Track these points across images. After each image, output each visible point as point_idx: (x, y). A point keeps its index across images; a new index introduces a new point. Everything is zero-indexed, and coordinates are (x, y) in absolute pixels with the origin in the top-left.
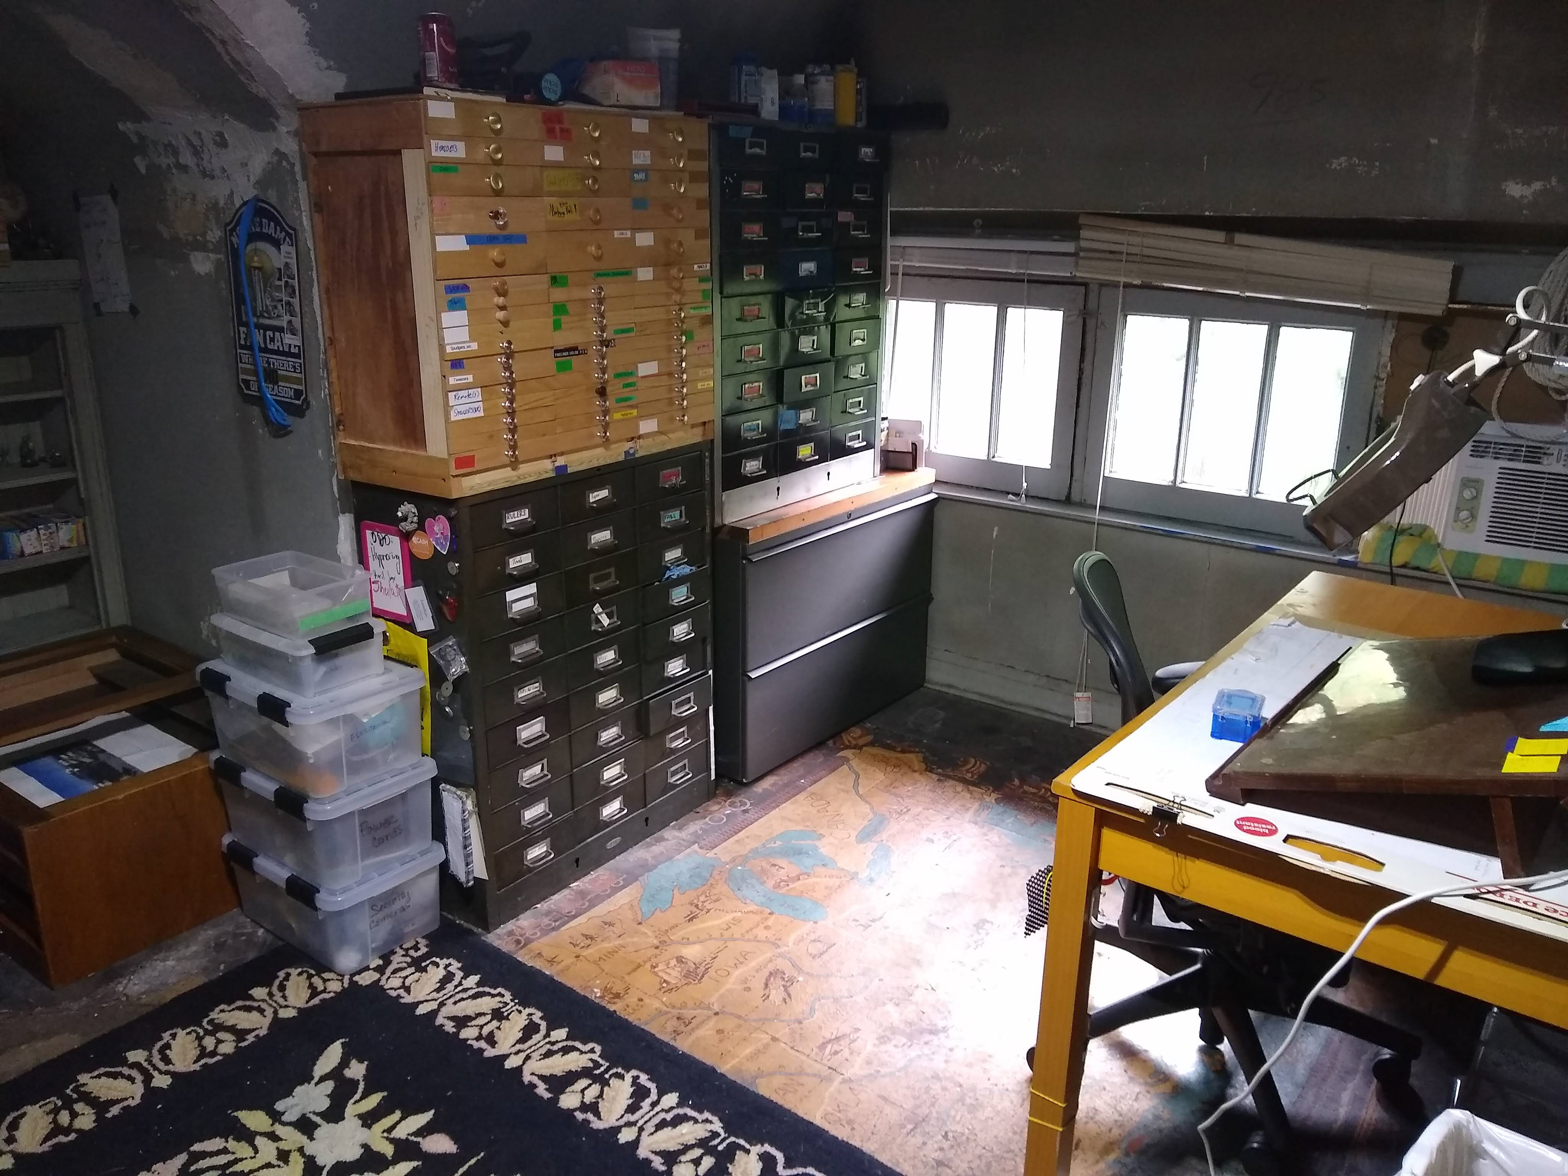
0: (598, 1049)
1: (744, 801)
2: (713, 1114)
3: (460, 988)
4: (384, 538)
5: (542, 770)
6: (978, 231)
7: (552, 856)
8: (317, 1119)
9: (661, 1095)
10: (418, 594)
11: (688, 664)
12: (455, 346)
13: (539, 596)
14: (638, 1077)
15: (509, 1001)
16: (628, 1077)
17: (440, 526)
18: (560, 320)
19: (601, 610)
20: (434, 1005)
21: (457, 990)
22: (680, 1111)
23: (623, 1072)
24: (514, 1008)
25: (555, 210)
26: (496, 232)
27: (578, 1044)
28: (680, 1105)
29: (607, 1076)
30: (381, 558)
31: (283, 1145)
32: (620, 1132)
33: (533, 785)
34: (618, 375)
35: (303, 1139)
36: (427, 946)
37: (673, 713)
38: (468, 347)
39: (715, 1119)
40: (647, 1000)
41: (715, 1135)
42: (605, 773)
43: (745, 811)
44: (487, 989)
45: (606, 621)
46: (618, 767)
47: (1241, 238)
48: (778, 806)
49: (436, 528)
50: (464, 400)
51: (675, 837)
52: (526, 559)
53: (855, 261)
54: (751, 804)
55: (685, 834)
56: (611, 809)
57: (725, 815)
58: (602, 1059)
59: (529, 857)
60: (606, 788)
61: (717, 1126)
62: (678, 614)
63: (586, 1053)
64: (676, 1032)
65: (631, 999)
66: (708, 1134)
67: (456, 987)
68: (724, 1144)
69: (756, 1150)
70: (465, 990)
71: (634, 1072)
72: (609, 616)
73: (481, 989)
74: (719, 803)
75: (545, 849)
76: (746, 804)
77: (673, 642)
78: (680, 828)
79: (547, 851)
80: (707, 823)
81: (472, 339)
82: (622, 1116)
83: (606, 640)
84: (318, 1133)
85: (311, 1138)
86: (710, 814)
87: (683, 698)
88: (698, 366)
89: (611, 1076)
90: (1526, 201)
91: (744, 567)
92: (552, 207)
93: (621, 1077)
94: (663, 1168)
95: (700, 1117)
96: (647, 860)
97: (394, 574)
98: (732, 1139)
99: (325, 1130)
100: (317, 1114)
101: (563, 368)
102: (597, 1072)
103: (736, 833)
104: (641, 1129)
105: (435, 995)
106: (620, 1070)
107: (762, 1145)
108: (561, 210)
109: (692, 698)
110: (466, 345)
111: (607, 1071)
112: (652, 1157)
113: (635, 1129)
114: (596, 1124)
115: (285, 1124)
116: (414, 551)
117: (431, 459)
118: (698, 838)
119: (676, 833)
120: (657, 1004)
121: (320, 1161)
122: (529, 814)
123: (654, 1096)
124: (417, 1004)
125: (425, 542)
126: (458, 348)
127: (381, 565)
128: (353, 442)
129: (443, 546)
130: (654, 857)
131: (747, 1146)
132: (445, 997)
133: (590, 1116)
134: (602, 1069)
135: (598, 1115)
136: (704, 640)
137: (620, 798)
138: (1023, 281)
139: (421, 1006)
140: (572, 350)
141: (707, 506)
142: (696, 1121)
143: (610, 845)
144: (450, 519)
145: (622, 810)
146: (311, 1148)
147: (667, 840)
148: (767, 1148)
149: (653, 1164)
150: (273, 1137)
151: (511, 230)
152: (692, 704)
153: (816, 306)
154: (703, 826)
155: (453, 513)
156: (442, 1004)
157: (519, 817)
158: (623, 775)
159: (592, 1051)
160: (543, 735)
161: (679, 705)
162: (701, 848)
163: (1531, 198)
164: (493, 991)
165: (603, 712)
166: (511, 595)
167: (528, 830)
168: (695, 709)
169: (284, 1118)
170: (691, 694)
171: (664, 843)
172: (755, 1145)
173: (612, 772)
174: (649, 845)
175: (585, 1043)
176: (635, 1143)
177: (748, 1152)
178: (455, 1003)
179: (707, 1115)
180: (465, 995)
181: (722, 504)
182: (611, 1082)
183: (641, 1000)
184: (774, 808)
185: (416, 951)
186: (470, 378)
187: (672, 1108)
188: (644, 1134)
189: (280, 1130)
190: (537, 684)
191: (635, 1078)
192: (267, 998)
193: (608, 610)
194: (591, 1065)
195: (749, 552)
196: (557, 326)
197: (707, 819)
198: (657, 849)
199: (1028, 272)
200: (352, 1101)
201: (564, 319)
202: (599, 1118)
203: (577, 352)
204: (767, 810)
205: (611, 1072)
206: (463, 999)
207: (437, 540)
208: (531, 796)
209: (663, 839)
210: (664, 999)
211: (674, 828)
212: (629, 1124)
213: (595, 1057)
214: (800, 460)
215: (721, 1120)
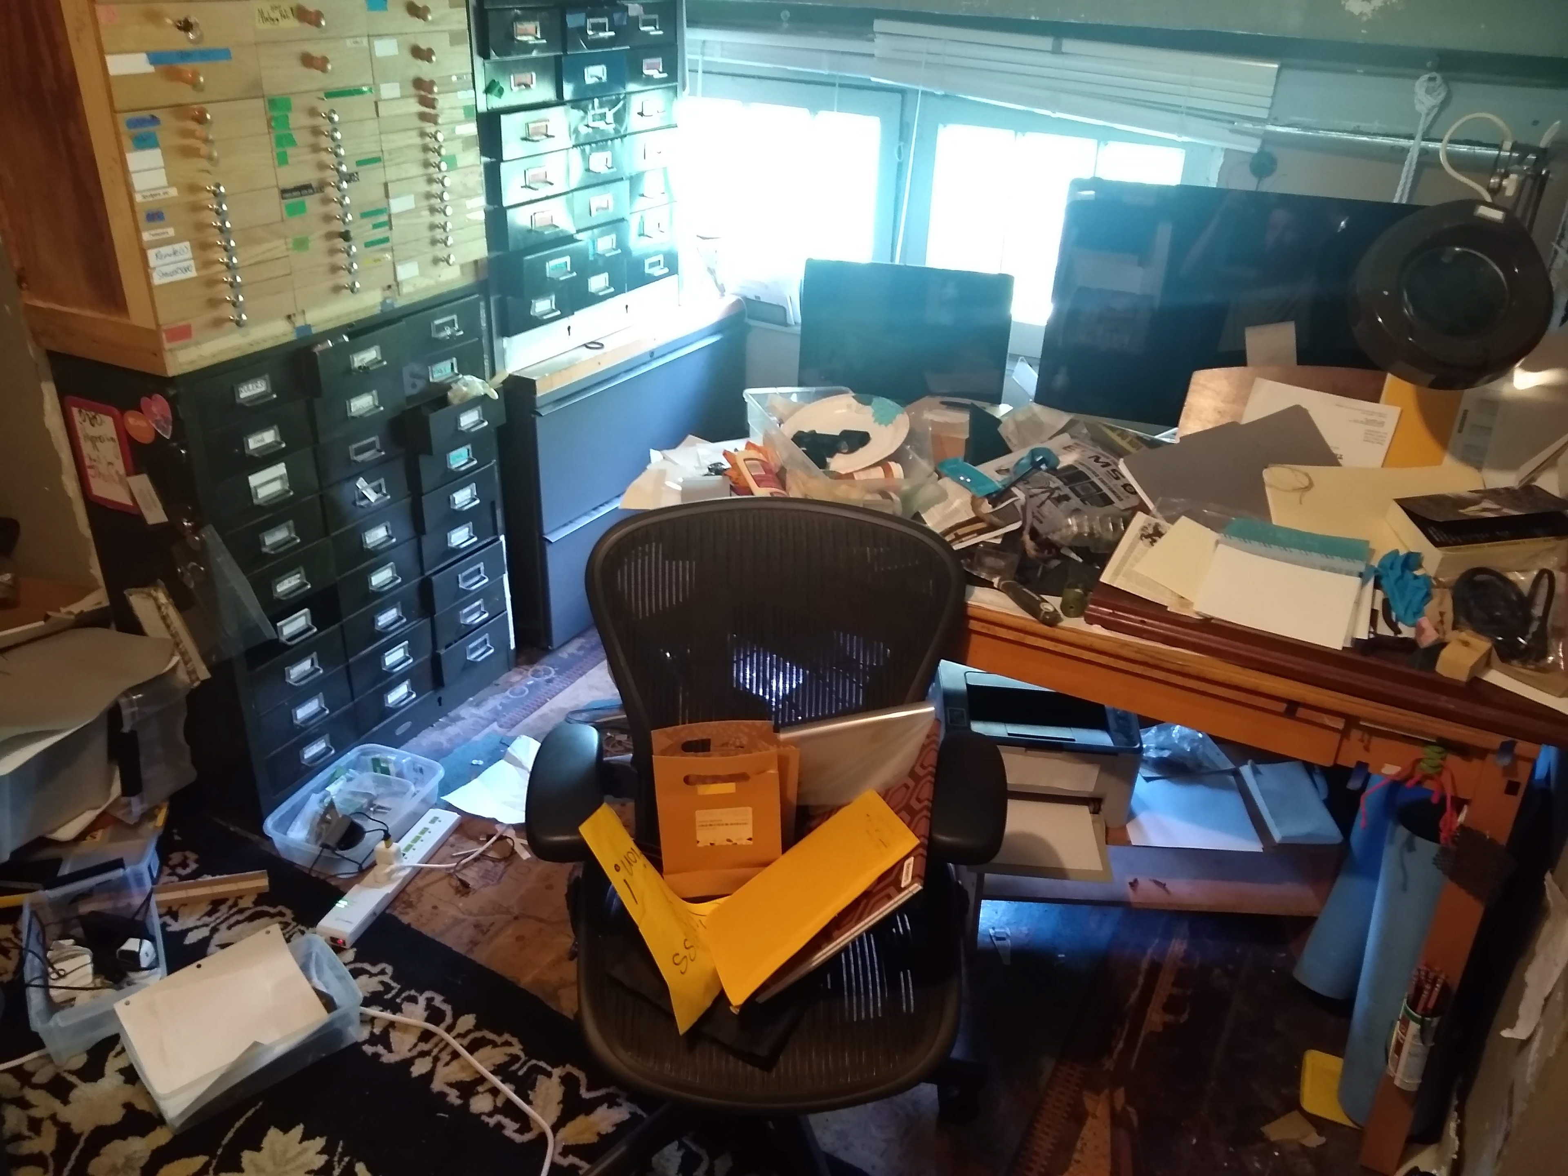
0: (389, 969)
1: (546, 668)
2: (513, 1035)
3: (234, 910)
4: (94, 417)
5: (312, 664)
6: (786, 25)
7: (333, 752)
8: (73, 1079)
9: (456, 1017)
10: (142, 483)
11: (476, 531)
12: (148, 194)
13: (292, 476)
14: (432, 999)
15: (290, 921)
16: (422, 1000)
17: (158, 406)
18: (285, 153)
19: (365, 484)
20: (205, 932)
21: (231, 912)
22: (478, 1034)
23: (416, 994)
24: (296, 929)
25: (266, 15)
26: (189, 47)
27: (367, 966)
28: (477, 1027)
29: (398, 1000)
30: (94, 440)
31: (36, 1113)
32: (413, 1064)
33: (303, 683)
34: (364, 215)
35: (56, 1105)
36: (196, 861)
37: (460, 586)
38: (165, 193)
39: (515, 1041)
40: (442, 908)
41: (515, 1058)
42: (386, 659)
43: (549, 681)
44: (266, 908)
45: (372, 497)
46: (402, 651)
47: (1069, 45)
48: (584, 673)
49: (154, 409)
50: (168, 260)
51: (473, 715)
52: (268, 437)
53: (646, 62)
54: (557, 673)
55: (483, 711)
56: (398, 694)
57: (527, 686)
58: (394, 981)
59: (306, 757)
60: (389, 673)
61: (517, 1049)
62: (458, 479)
63: (376, 975)
64: (474, 943)
65: (425, 907)
66: (507, 1059)
67: (230, 908)
68: (525, 1069)
69: (557, 1072)
70: (241, 911)
71: (428, 994)
72: (377, 490)
73: (259, 908)
74: (521, 673)
75: (324, 745)
76: (550, 672)
77: (455, 510)
78: (478, 705)
79: (327, 748)
80: (508, 697)
81: (171, 184)
82: (415, 1045)
83: (374, 517)
84: (74, 1095)
85: (65, 1102)
86: (511, 686)
87: (472, 569)
88: (462, 197)
89: (404, 1000)
90: (1365, 19)
91: (534, 421)
92: (261, 13)
93: (413, 1000)
94: (458, 1102)
95: (499, 1040)
96: (441, 744)
97: (111, 459)
98: (534, 1062)
99: (83, 1091)
100: (71, 1072)
101: (295, 211)
102: (389, 996)
103: (539, 707)
104: (436, 1059)
105: (207, 919)
106: (413, 992)
107: (564, 1066)
108: (273, 16)
109: (482, 569)
110: (161, 192)
111: (398, 995)
112: (448, 1090)
113: (428, 1060)
114: (388, 1058)
115: (36, 1087)
116: (133, 433)
117: (137, 329)
118: (498, 715)
119: (474, 711)
120: (452, 912)
121: (76, 1128)
122: (302, 713)
123: (449, 1020)
124: (185, 932)
125: (143, 424)
126: (152, 195)
127: (95, 447)
128: (40, 304)
129: (165, 430)
130: (450, 740)
131: (549, 1068)
132: (218, 921)
133: (380, 1049)
134: (394, 992)
135: (389, 1048)
136: (493, 505)
137: (407, 682)
138: (833, 85)
139: (190, 934)
140: (304, 189)
141: (485, 356)
142: (495, 1045)
143: (399, 731)
144: (168, 399)
145: (409, 694)
146: (65, 1114)
147: (464, 719)
148: (569, 1068)
149: (448, 1099)
150: (23, 1104)
151: (206, 45)
152: (482, 574)
153: (603, 116)
154: (504, 701)
155: (172, 392)
156: (214, 930)
157: (291, 717)
158: (408, 659)
159: (383, 972)
160: (309, 629)
161: (466, 579)
162: (501, 726)
163: (1370, 15)
164: (272, 910)
165: (378, 594)
166: (254, 480)
167: (302, 729)
168: (486, 580)
169: (36, 1079)
170: (481, 566)
171: (460, 723)
172: (557, 1066)
173: (394, 657)
174: (444, 726)
175: (374, 964)
176: (429, 1076)
177: (549, 1075)
178: (230, 928)
179: (506, 1037)
180: (240, 917)
181: (503, 352)
182: (403, 1006)
183: (435, 907)
184: (581, 675)
185: (184, 868)
186: (171, 232)
187: (469, 1032)
188: (440, 1065)
189: (31, 1095)
190: (298, 576)
191: (430, 1000)
192: (12, 936)
193: (375, 484)
194: (381, 988)
195: (538, 404)
196: (283, 160)
197: (508, 693)
198: (453, 730)
199: (840, 74)
200: (113, 1053)
201: (290, 151)
202: (390, 1051)
203: (311, 191)
204: (572, 680)
205: (404, 995)
206: (238, 922)
207: (156, 422)
208: (302, 695)
209: (458, 718)
210: (461, 905)
211: (471, 704)
212: (423, 1054)
213: (386, 979)
214: (592, 294)
215: (521, 1042)
